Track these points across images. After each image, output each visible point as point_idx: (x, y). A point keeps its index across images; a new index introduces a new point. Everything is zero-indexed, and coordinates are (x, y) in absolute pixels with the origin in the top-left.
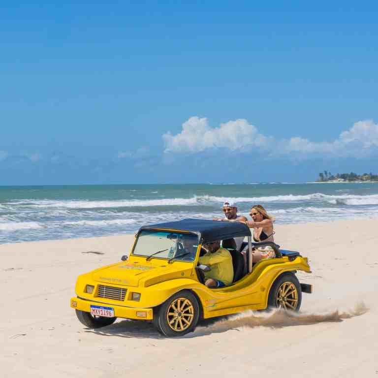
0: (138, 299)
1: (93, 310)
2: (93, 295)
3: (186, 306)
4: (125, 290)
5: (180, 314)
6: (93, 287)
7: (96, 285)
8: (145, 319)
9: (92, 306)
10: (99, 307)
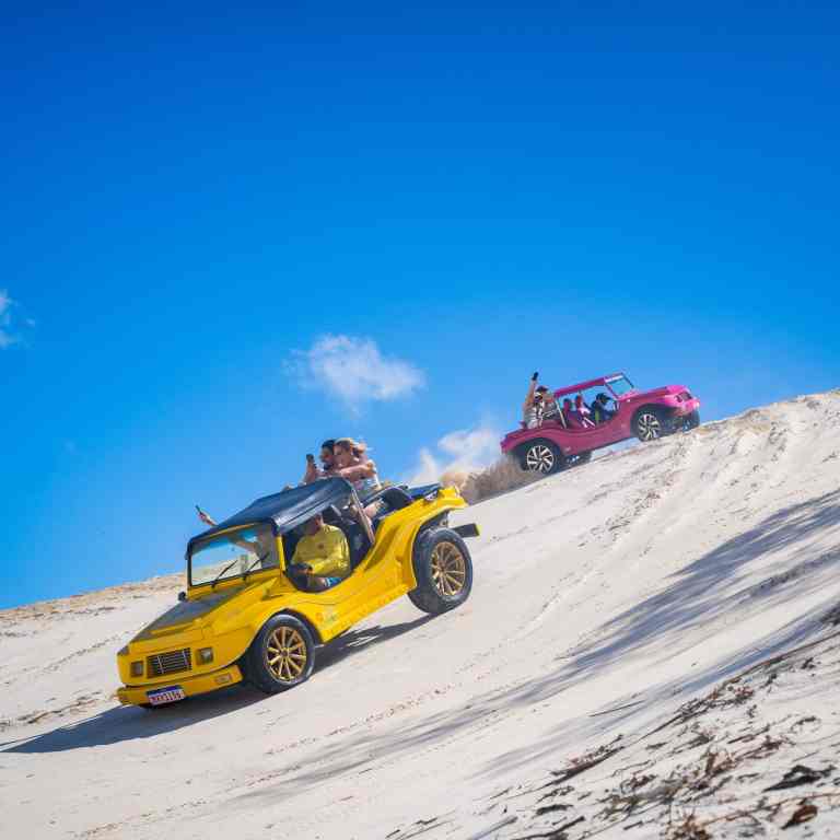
0: (210, 659)
1: (153, 698)
2: (145, 675)
3: (288, 636)
4: (187, 651)
5: (285, 654)
6: (142, 662)
7: (143, 658)
8: (231, 683)
9: (148, 693)
10: (159, 691)
